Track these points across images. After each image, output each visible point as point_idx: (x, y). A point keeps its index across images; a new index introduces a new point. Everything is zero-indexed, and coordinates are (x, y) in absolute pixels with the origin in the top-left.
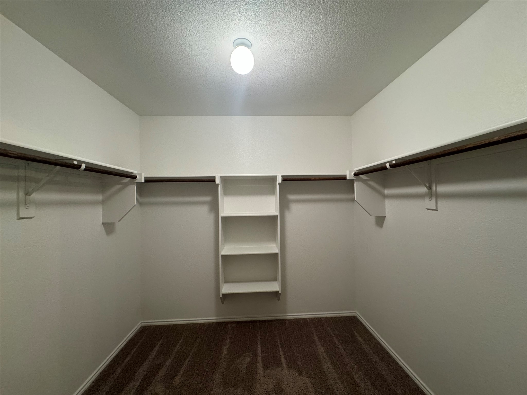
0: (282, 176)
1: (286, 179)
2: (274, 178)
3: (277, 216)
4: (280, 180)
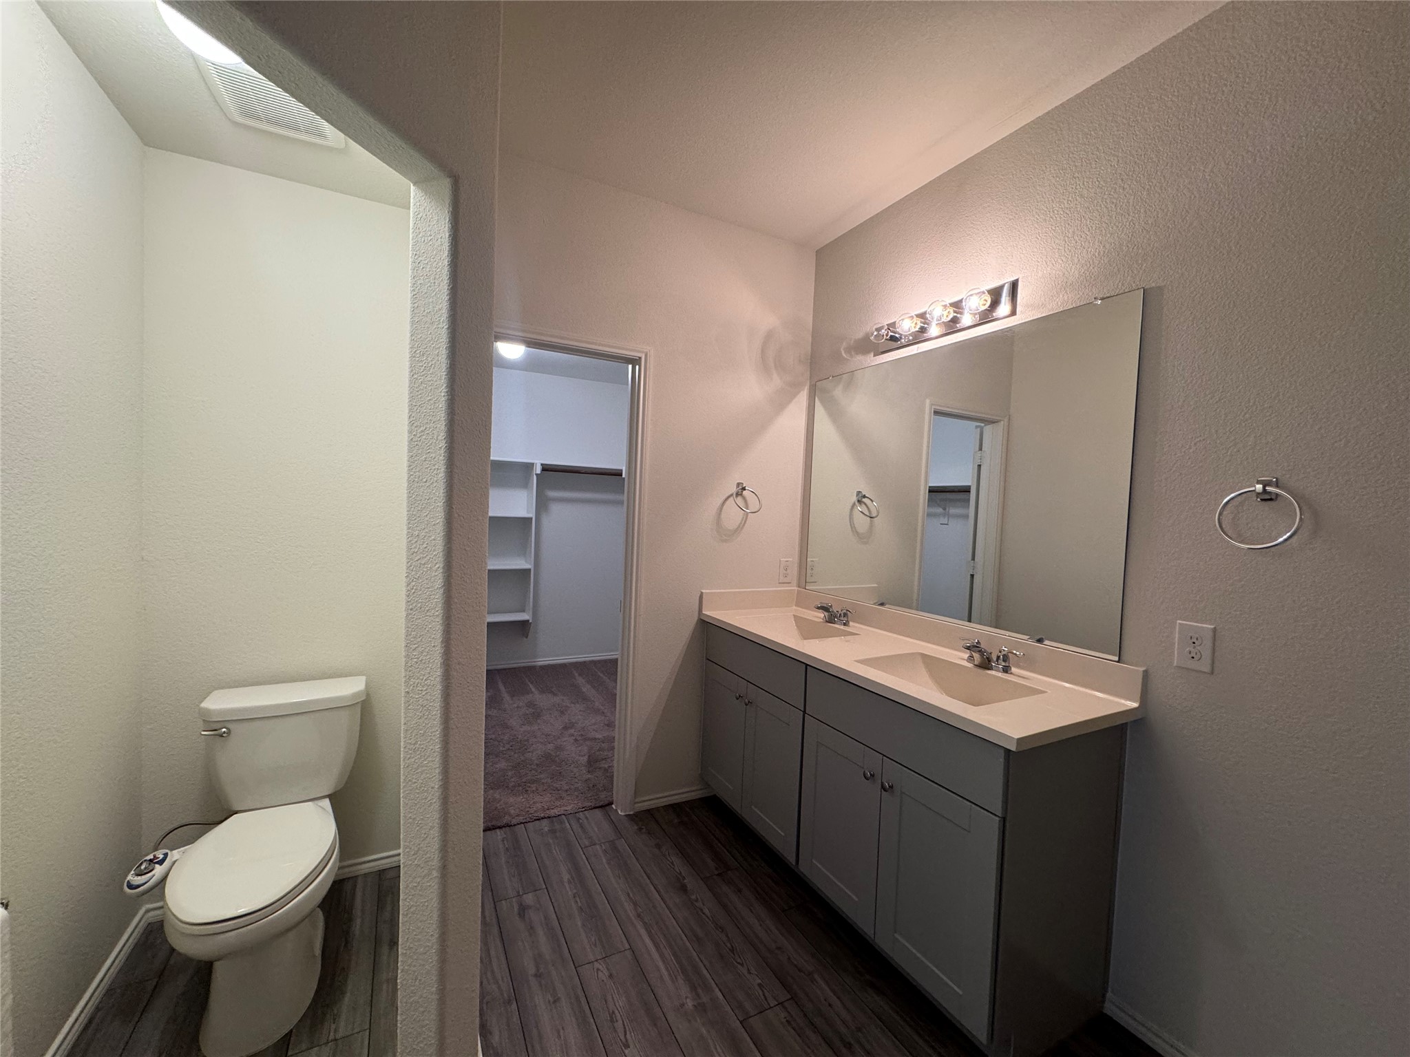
0: (542, 464)
1: (546, 468)
2: (529, 467)
3: (531, 518)
4: (538, 470)
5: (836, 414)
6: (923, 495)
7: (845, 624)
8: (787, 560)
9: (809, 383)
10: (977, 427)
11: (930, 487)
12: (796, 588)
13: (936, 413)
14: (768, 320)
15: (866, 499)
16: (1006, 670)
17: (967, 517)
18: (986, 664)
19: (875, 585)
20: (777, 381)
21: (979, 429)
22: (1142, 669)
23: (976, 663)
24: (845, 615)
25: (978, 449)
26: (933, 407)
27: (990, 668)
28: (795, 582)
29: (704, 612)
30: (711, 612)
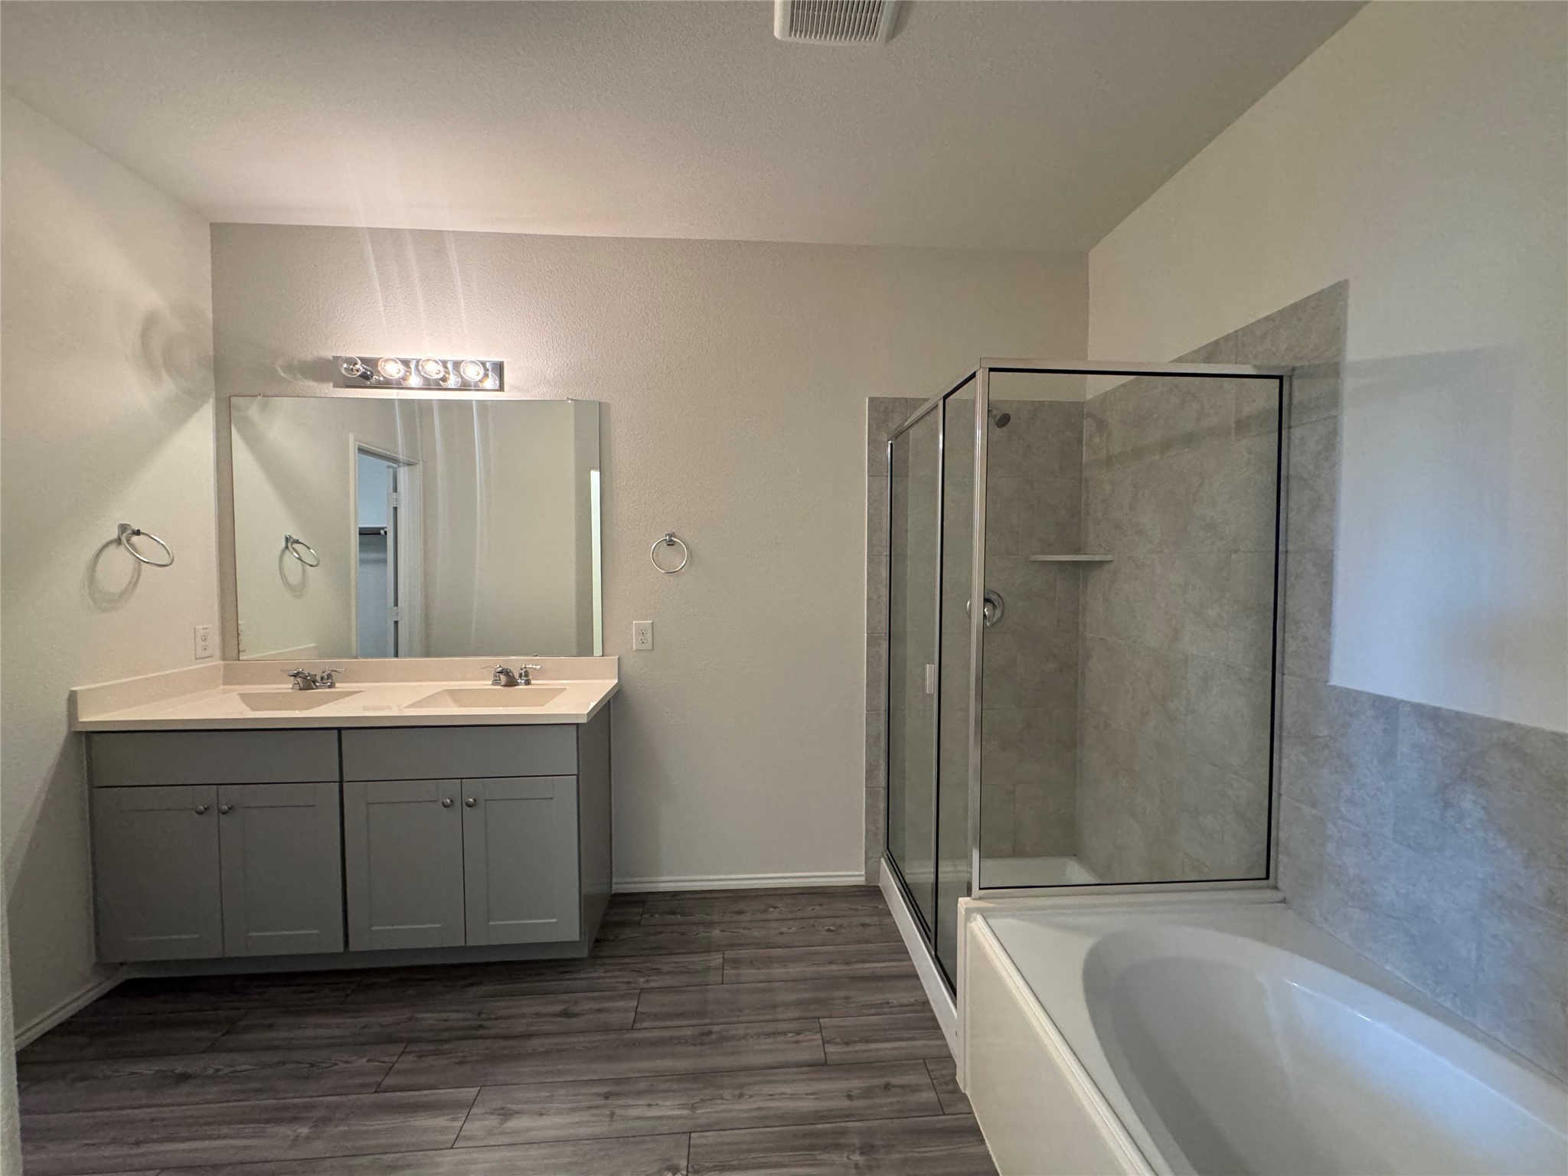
5: (254, 442)
6: (354, 538)
7: (330, 687)
8: (205, 627)
9: (213, 394)
10: (389, 467)
11: (360, 528)
12: (222, 663)
13: (361, 450)
14: (149, 298)
15: (299, 545)
16: (528, 683)
17: (385, 561)
18: (511, 682)
19: (313, 645)
20: (168, 387)
21: (391, 470)
22: (617, 657)
23: (503, 683)
24: (329, 676)
25: (391, 490)
26: (357, 443)
27: (517, 684)
28: (217, 653)
29: (80, 720)
30: (92, 716)
